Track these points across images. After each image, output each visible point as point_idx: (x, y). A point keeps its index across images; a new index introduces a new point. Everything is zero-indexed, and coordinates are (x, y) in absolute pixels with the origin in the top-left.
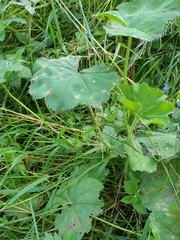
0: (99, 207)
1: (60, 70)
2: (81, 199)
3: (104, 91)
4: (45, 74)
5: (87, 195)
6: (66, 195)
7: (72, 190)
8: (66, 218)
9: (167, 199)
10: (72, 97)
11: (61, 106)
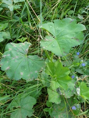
0: (32, 113)
1: (17, 54)
2: (25, 106)
3: (36, 72)
4: (9, 55)
5: (28, 105)
6: (19, 102)
7: (22, 100)
8: (16, 115)
9: (64, 114)
10: (19, 74)
11: (13, 77)
